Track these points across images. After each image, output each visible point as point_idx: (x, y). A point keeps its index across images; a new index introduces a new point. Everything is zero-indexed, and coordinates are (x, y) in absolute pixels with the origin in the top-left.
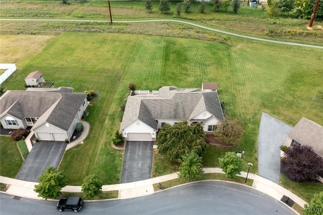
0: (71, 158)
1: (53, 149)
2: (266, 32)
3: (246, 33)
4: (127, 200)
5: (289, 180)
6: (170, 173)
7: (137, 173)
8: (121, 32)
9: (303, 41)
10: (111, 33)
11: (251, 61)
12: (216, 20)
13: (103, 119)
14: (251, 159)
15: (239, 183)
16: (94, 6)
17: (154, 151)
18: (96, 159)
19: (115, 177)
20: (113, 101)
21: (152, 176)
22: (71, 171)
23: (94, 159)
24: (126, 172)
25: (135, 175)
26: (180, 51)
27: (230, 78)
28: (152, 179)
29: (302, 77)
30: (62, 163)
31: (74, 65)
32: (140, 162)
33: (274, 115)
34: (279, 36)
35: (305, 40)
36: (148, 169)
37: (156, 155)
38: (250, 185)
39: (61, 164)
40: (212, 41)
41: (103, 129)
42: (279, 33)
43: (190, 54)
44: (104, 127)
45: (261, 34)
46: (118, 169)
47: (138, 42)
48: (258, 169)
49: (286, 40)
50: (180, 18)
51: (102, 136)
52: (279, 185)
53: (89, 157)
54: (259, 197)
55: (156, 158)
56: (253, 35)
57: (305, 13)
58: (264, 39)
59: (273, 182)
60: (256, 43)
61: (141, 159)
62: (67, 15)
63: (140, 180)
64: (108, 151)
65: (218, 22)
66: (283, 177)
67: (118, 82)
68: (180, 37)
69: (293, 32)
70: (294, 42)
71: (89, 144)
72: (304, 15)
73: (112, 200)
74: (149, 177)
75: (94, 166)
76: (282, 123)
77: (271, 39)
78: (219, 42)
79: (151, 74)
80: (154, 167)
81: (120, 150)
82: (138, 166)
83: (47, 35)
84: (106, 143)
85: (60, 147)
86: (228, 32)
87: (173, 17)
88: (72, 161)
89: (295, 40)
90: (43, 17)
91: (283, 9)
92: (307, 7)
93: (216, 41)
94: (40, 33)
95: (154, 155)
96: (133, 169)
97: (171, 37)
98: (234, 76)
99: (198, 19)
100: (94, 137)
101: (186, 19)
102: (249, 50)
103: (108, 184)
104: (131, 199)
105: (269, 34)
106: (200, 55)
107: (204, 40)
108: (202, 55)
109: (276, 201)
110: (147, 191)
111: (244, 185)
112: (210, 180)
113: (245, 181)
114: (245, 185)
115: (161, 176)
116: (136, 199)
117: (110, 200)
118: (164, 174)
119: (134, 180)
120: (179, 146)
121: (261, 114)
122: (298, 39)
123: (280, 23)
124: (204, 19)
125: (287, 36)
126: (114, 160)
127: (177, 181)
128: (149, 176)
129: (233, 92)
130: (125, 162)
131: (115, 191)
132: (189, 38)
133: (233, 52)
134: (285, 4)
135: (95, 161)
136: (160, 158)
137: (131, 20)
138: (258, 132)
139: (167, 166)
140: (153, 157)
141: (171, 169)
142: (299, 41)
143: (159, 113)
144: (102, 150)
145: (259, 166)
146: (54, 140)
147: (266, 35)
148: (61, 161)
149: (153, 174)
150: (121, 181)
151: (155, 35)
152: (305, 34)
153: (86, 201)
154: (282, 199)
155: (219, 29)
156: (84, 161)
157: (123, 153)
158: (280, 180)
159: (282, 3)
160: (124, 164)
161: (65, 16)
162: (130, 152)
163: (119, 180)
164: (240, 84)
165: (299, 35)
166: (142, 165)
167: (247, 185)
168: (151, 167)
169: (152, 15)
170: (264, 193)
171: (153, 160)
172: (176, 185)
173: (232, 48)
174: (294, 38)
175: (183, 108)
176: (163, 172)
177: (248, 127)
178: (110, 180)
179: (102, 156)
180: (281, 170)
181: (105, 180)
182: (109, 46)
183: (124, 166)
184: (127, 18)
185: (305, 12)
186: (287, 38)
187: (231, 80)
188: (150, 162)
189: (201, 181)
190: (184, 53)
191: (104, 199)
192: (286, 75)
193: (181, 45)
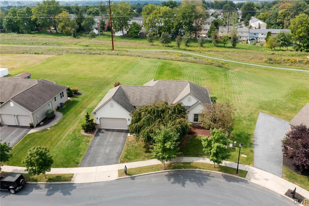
0: (31, 141)
1: (13, 133)
2: (264, 60)
3: (244, 60)
4: (82, 184)
5: (295, 173)
6: (142, 160)
7: (102, 158)
8: (120, 55)
9: (304, 68)
10: (110, 55)
11: (249, 80)
12: (214, 51)
13: (79, 111)
14: (244, 151)
15: (228, 173)
16: (100, 40)
17: (128, 139)
18: (59, 143)
19: (74, 160)
20: (95, 99)
21: (119, 161)
22: (24, 153)
23: (57, 143)
24: (90, 156)
25: (99, 159)
26: (175, 69)
27: (225, 88)
28: (119, 164)
29: (305, 93)
30: (18, 145)
31: (66, 74)
32: (108, 147)
33: (273, 115)
34: (278, 63)
35: (306, 67)
36: (116, 155)
37: (129, 142)
38: (243, 176)
39: (16, 146)
40: (209, 65)
41: (77, 118)
42: (278, 61)
43: (185, 71)
44: (78, 117)
45: (259, 61)
46: (81, 153)
47: (135, 61)
48: (253, 161)
49: (286, 66)
50: (179, 49)
51: (73, 124)
52: (282, 177)
53: (51, 141)
54: (255, 190)
55: (128, 145)
56: (251, 62)
57: (304, 47)
58: (263, 65)
59: (274, 174)
60: (255, 68)
61: (110, 145)
62: (74, 45)
63: (104, 165)
64: (75, 136)
65: (216, 53)
66: (287, 170)
67: (106, 86)
68: (178, 61)
69: (293, 60)
70: (294, 69)
71: (56, 130)
72: (303, 48)
73: (63, 184)
74: (115, 163)
75: (54, 150)
76: (283, 121)
77: (270, 66)
78: (217, 66)
79: (142, 82)
80: (124, 153)
81: (88, 137)
82: (105, 151)
83: (49, 55)
84: (75, 130)
85: (22, 131)
86: (226, 59)
87: (173, 49)
88: (30, 143)
89: (295, 67)
90: (51, 45)
91: (282, 43)
92: (305, 41)
93: (213, 65)
94: (43, 53)
95: (127, 142)
96: (98, 154)
97: (168, 60)
98: (230, 87)
99: (197, 50)
100: (64, 124)
101: (185, 50)
102: (247, 72)
103: (63, 167)
104: (87, 183)
105: (268, 61)
106: (195, 72)
107: (202, 64)
108: (197, 73)
109: (279, 196)
110: (109, 176)
111: (235, 176)
112: (190, 169)
113: (236, 172)
114: (237, 176)
115: (130, 162)
116: (94, 184)
117: (60, 183)
118: (135, 160)
119: (97, 165)
120: (153, 124)
121: (258, 114)
122: (298, 66)
123: (278, 54)
124: (203, 51)
125: (286, 63)
126: (79, 145)
127: (150, 168)
128: (115, 161)
129: (227, 98)
130: (91, 147)
131: (69, 174)
132: (186, 62)
133: (230, 73)
134: (283, 38)
135: (57, 145)
136: (134, 145)
137: (132, 49)
138: (254, 127)
139: (140, 153)
140: (126, 144)
141: (144, 156)
142: (300, 68)
143: (138, 99)
144: (68, 135)
145: (255, 158)
146: (19, 125)
147: (265, 62)
148: (18, 143)
149: (122, 160)
150: (80, 165)
151: (153, 57)
152: (306, 61)
153: (30, 182)
154: (286, 193)
155: (217, 58)
156: (44, 144)
157: (91, 139)
158: (283, 173)
159: (280, 38)
160: (88, 149)
161: (72, 45)
162: (99, 139)
163: (78, 164)
164: (236, 93)
165: (299, 63)
166: (110, 150)
167: (238, 176)
168: (121, 153)
169: (153, 47)
170: (262, 186)
171: (125, 146)
172: (147, 172)
173: (229, 71)
174: (294, 65)
175: (166, 95)
176: (133, 159)
177: (243, 123)
178: (67, 164)
179: (67, 141)
180: (283, 162)
181: (62, 163)
182: (106, 63)
183: (89, 151)
184: (129, 48)
185: (304, 45)
186: (287, 65)
187: (226, 90)
188: (121, 149)
189: (179, 170)
190: (179, 70)
191: (53, 182)
192: (287, 91)
193: (177, 65)
